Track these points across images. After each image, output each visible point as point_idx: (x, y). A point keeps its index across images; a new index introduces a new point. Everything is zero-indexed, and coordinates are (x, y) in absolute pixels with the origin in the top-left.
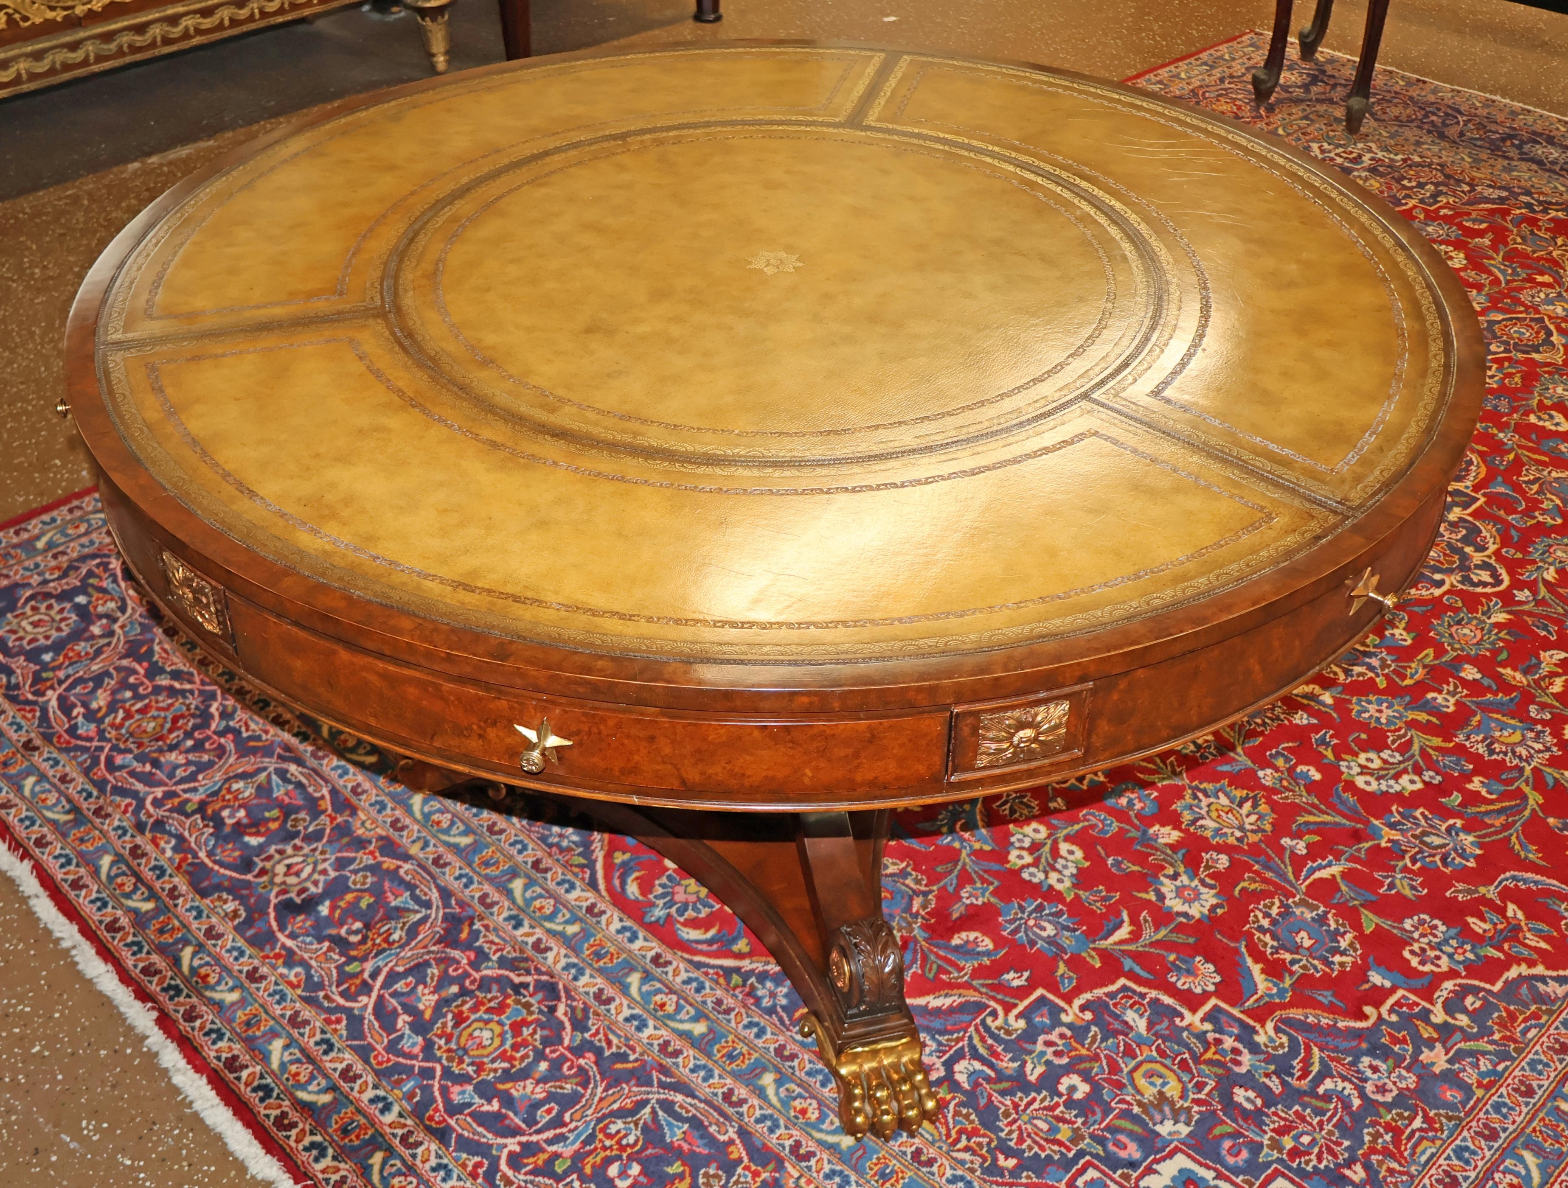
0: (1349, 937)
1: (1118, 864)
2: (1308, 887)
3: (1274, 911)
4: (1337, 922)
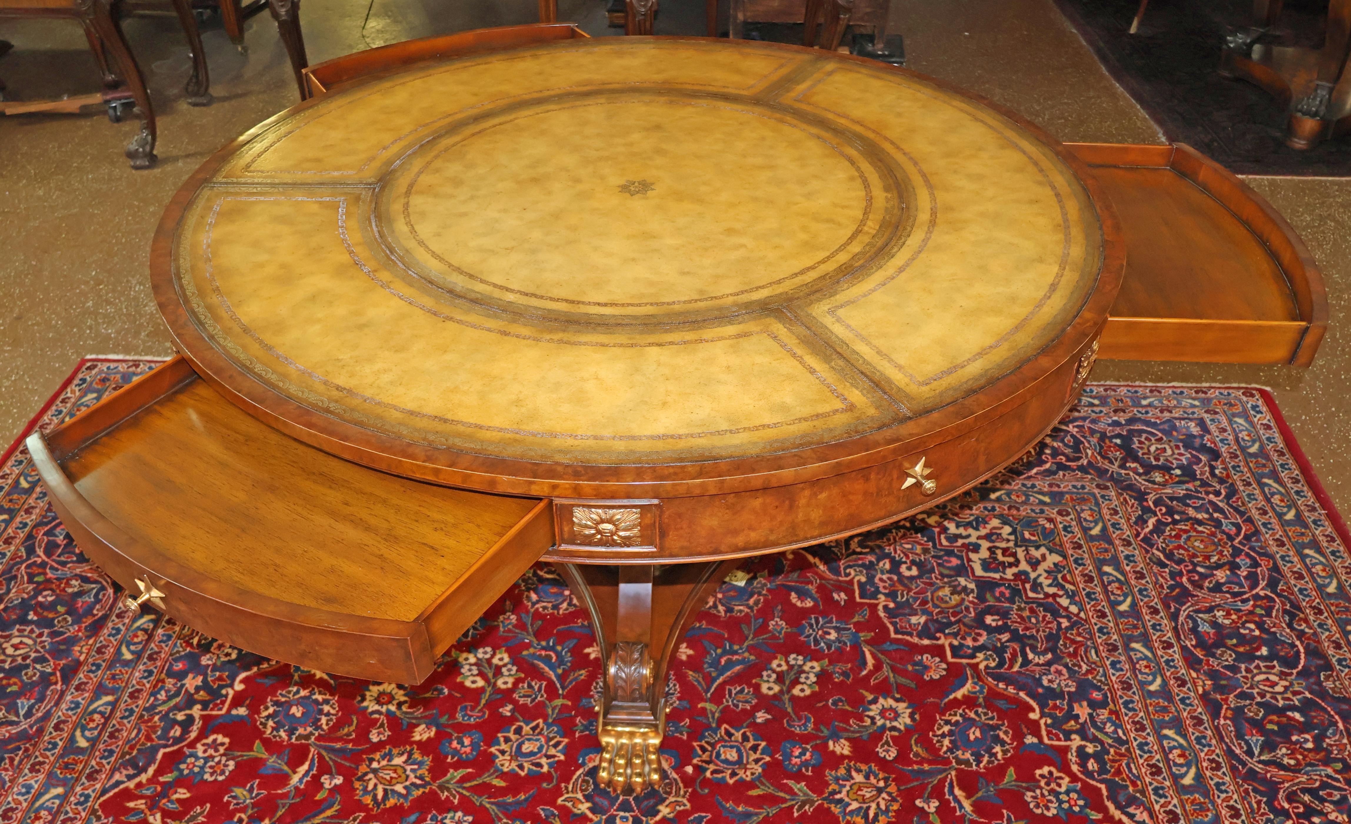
0: (269, 731)
1: (441, 692)
2: (309, 751)
3: (324, 720)
4: (280, 737)
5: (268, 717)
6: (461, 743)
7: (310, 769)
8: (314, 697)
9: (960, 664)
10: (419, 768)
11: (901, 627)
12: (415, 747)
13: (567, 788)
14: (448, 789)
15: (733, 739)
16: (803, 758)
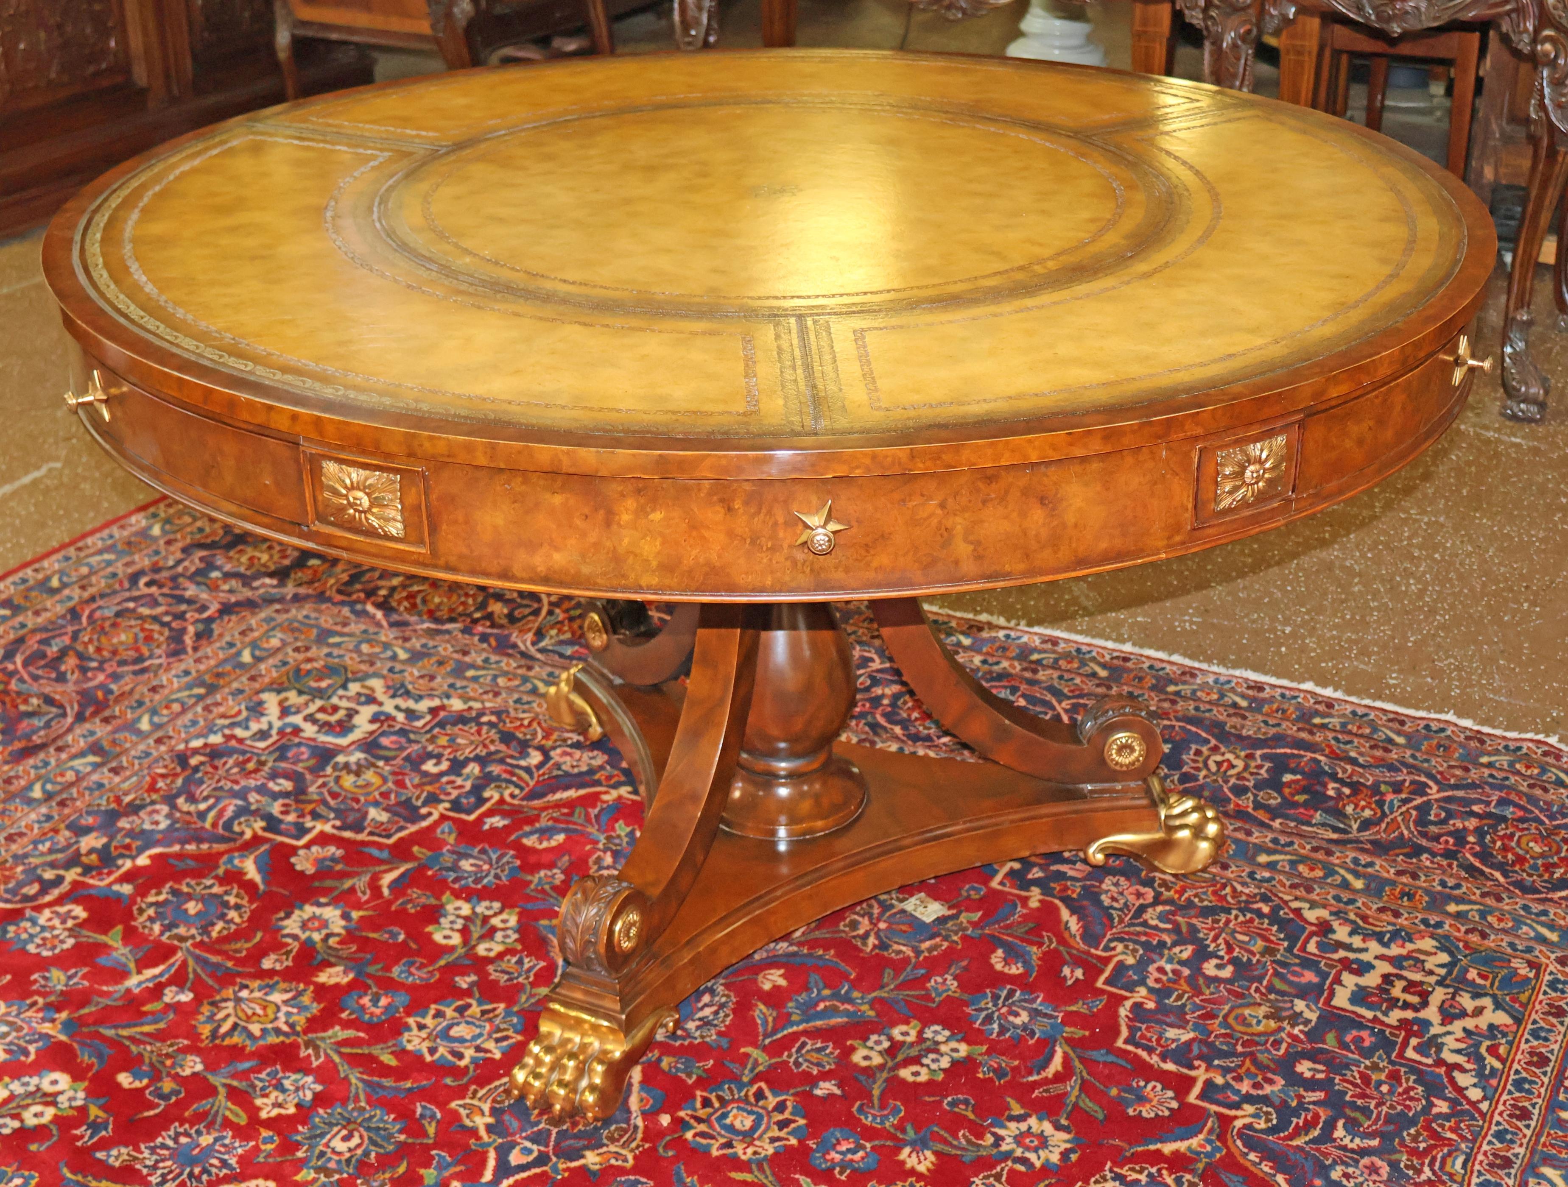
1: (394, 935)
2: (175, 956)
3: (220, 925)
4: (151, 929)
5: (151, 904)
6: (375, 1001)
7: (161, 975)
8: (226, 898)
9: (1204, 1109)
10: (299, 1013)
11: (1143, 1037)
12: (312, 988)
13: (475, 1092)
14: (316, 1048)
15: (761, 1103)
16: (849, 1156)
